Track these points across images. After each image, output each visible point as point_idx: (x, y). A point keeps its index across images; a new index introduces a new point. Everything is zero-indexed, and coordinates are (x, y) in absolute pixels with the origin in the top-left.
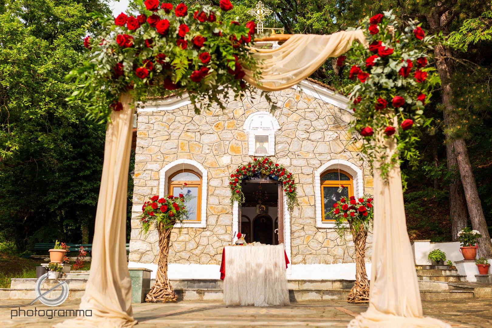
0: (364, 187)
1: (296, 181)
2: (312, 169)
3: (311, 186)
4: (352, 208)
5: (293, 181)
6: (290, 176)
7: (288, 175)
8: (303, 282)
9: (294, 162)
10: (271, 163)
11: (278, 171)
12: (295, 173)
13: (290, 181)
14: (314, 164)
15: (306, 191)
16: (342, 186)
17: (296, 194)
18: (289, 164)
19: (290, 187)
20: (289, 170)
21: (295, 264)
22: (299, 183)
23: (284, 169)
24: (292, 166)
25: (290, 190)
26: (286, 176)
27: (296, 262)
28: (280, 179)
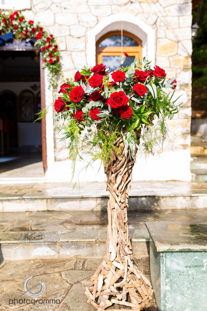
0: (156, 56)
1: (61, 47)
2: (85, 29)
3: (83, 54)
4: (96, 96)
5: (56, 47)
6: (51, 39)
7: (48, 39)
8: (54, 200)
9: (60, 19)
10: (22, 19)
11: (34, 30)
12: (61, 35)
13: (50, 46)
14: (88, 22)
15: (75, 62)
16: (126, 54)
17: (60, 66)
18: (51, 22)
19: (50, 55)
20: (49, 31)
21: (60, 160)
22: (66, 50)
23: (41, 29)
24: (56, 25)
25: (51, 60)
26: (45, 39)
27: (62, 158)
28: (37, 45)
